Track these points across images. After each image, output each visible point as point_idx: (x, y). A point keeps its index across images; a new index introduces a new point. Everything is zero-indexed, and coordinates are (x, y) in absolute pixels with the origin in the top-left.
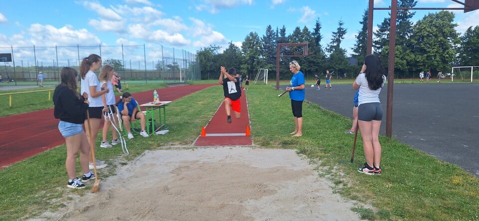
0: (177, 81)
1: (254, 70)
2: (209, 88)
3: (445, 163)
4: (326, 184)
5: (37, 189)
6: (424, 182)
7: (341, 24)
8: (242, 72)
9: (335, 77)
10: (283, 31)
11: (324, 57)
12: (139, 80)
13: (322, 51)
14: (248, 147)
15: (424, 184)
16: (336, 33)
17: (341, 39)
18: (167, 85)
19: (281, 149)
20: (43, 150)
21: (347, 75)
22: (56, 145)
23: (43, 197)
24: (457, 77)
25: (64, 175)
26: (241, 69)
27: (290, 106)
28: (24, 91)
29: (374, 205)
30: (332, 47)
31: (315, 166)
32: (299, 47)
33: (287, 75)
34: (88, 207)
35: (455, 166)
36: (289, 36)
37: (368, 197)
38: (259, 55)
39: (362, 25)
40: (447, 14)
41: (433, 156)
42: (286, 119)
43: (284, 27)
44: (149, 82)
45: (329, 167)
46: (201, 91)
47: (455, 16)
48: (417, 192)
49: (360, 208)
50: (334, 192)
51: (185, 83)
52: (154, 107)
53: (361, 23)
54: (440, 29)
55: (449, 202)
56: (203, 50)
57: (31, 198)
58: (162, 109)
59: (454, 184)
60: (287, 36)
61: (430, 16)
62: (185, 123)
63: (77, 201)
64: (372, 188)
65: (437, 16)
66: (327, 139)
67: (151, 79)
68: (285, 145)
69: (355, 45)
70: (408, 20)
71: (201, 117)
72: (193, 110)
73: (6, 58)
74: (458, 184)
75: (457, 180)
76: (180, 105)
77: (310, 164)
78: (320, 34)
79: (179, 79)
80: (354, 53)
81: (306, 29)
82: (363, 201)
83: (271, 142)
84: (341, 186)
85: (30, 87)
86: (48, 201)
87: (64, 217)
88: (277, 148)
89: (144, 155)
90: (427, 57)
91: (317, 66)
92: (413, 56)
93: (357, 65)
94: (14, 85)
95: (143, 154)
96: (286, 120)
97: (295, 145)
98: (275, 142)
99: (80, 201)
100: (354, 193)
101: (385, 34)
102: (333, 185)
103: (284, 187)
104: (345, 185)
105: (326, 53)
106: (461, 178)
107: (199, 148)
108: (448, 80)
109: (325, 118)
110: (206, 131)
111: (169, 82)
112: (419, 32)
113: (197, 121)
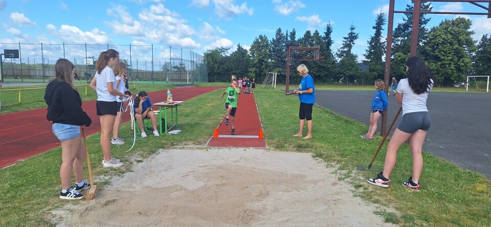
0: (183, 83)
1: (263, 73)
2: (216, 90)
3: (467, 170)
4: (346, 187)
5: (56, 182)
6: (447, 188)
7: (352, 29)
8: (250, 75)
9: (345, 83)
10: (293, 34)
11: (334, 62)
12: (145, 81)
13: (333, 56)
14: (262, 149)
15: (447, 190)
16: (347, 38)
17: (352, 45)
18: (174, 87)
19: (295, 153)
21: (357, 81)
24: (472, 86)
26: (249, 72)
28: (32, 88)
29: (397, 209)
30: (343, 52)
31: (333, 170)
32: (309, 52)
33: (296, 79)
34: (109, 201)
35: (478, 173)
36: (299, 40)
37: (390, 201)
38: (268, 59)
39: (375, 30)
40: (463, 21)
41: (453, 163)
43: (294, 30)
44: (155, 82)
45: (347, 171)
46: (209, 94)
47: (472, 23)
48: (440, 197)
49: (383, 211)
50: (355, 196)
51: (192, 85)
52: (167, 106)
53: (374, 28)
54: (456, 36)
55: (475, 208)
56: (211, 51)
57: (51, 191)
58: (174, 109)
59: (478, 191)
60: (296, 39)
61: (447, 22)
62: (196, 123)
64: (394, 192)
65: (454, 23)
66: (343, 144)
67: (157, 80)
68: (300, 148)
69: (367, 51)
70: (422, 26)
71: (211, 118)
72: (202, 111)
73: (13, 55)
74: (482, 192)
75: (480, 187)
76: (189, 106)
77: (327, 167)
78: (330, 38)
79: (186, 80)
80: (366, 60)
81: (317, 33)
82: (385, 205)
83: (285, 145)
84: (361, 190)
85: (36, 84)
87: (87, 209)
88: (292, 151)
90: (442, 64)
91: (327, 71)
93: (368, 71)
94: (20, 82)
95: (157, 152)
97: (310, 149)
98: (290, 145)
100: (376, 197)
101: (399, 40)
102: (354, 189)
103: (302, 189)
104: (365, 189)
105: (337, 58)
106: (485, 186)
107: (213, 149)
108: (464, 90)
109: (339, 123)
110: (218, 132)
111: (175, 83)
112: (433, 39)
113: (208, 122)
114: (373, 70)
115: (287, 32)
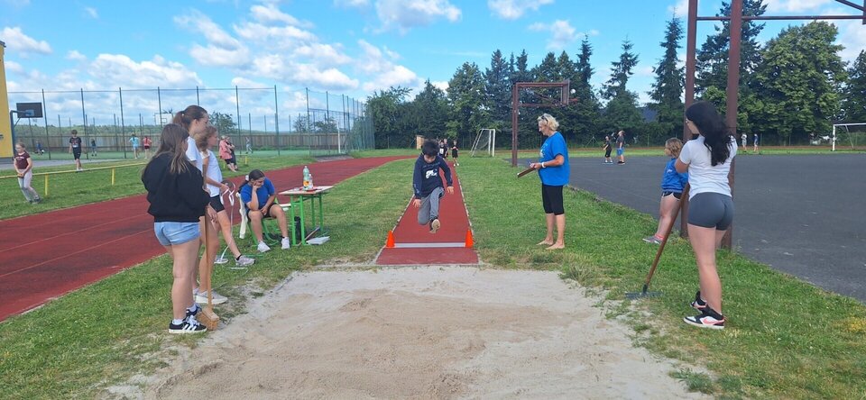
0: (332, 152)
1: (470, 131)
2: (390, 163)
3: (833, 295)
4: (620, 331)
5: (114, 336)
6: (797, 327)
7: (627, 47)
10: (523, 60)
11: (596, 108)
12: (265, 150)
13: (593, 97)
14: (472, 266)
15: (798, 331)
16: (619, 64)
17: (628, 75)
18: (316, 159)
19: (531, 271)
20: (115, 271)
21: (639, 139)
22: (135, 263)
23: (126, 350)
24: (842, 142)
25: (157, 313)
26: (447, 128)
27: (540, 194)
28: (66, 169)
29: (709, 367)
30: (611, 89)
31: (596, 300)
32: (552, 90)
33: (534, 138)
34: (207, 368)
35: (852, 300)
36: (533, 70)
37: (697, 354)
38: (479, 104)
39: (666, 49)
40: (823, 27)
41: (807, 282)
42: (535, 218)
43: (524, 52)
44: (283, 153)
45: (622, 301)
46: (377, 170)
47: (838, 31)
48: (786, 345)
49: (685, 371)
50: (636, 346)
51: (347, 154)
52: (303, 195)
53: (663, 45)
54: (811, 54)
55: (847, 362)
56: (379, 95)
57: (107, 352)
58: (316, 200)
59: (853, 332)
60: (529, 68)
61: (792, 31)
62: (355, 224)
63: (186, 357)
64: (704, 337)
65: (805, 31)
66: (613, 253)
67: (285, 148)
68: (539, 263)
69: (653, 86)
70: (750, 39)
71: (381, 214)
72: (366, 202)
73: (32, 111)
74: (860, 332)
75: (857, 324)
76: (342, 193)
77: (586, 296)
78: (589, 65)
79: (336, 147)
80: (654, 101)
81: (564, 57)
82: (689, 361)
83: (513, 258)
84: (647, 334)
86: (137, 357)
87: (169, 382)
88: (525, 268)
89: (291, 280)
90: (787, 105)
91: (585, 123)
92: (760, 104)
93: (657, 121)
94: (46, 160)
95: (289, 278)
96: (537, 220)
97: (556, 264)
98: (520, 257)
99: (191, 357)
100: (673, 347)
101: (709, 65)
102: (634, 333)
103: (543, 336)
104: (653, 333)
105: (601, 100)
106: (863, 322)
107: (386, 268)
108: (828, 148)
109: (606, 216)
110: (394, 238)
111: (318, 152)
112: (771, 60)
113: (376, 221)
114: (667, 119)
115: (512, 56)
